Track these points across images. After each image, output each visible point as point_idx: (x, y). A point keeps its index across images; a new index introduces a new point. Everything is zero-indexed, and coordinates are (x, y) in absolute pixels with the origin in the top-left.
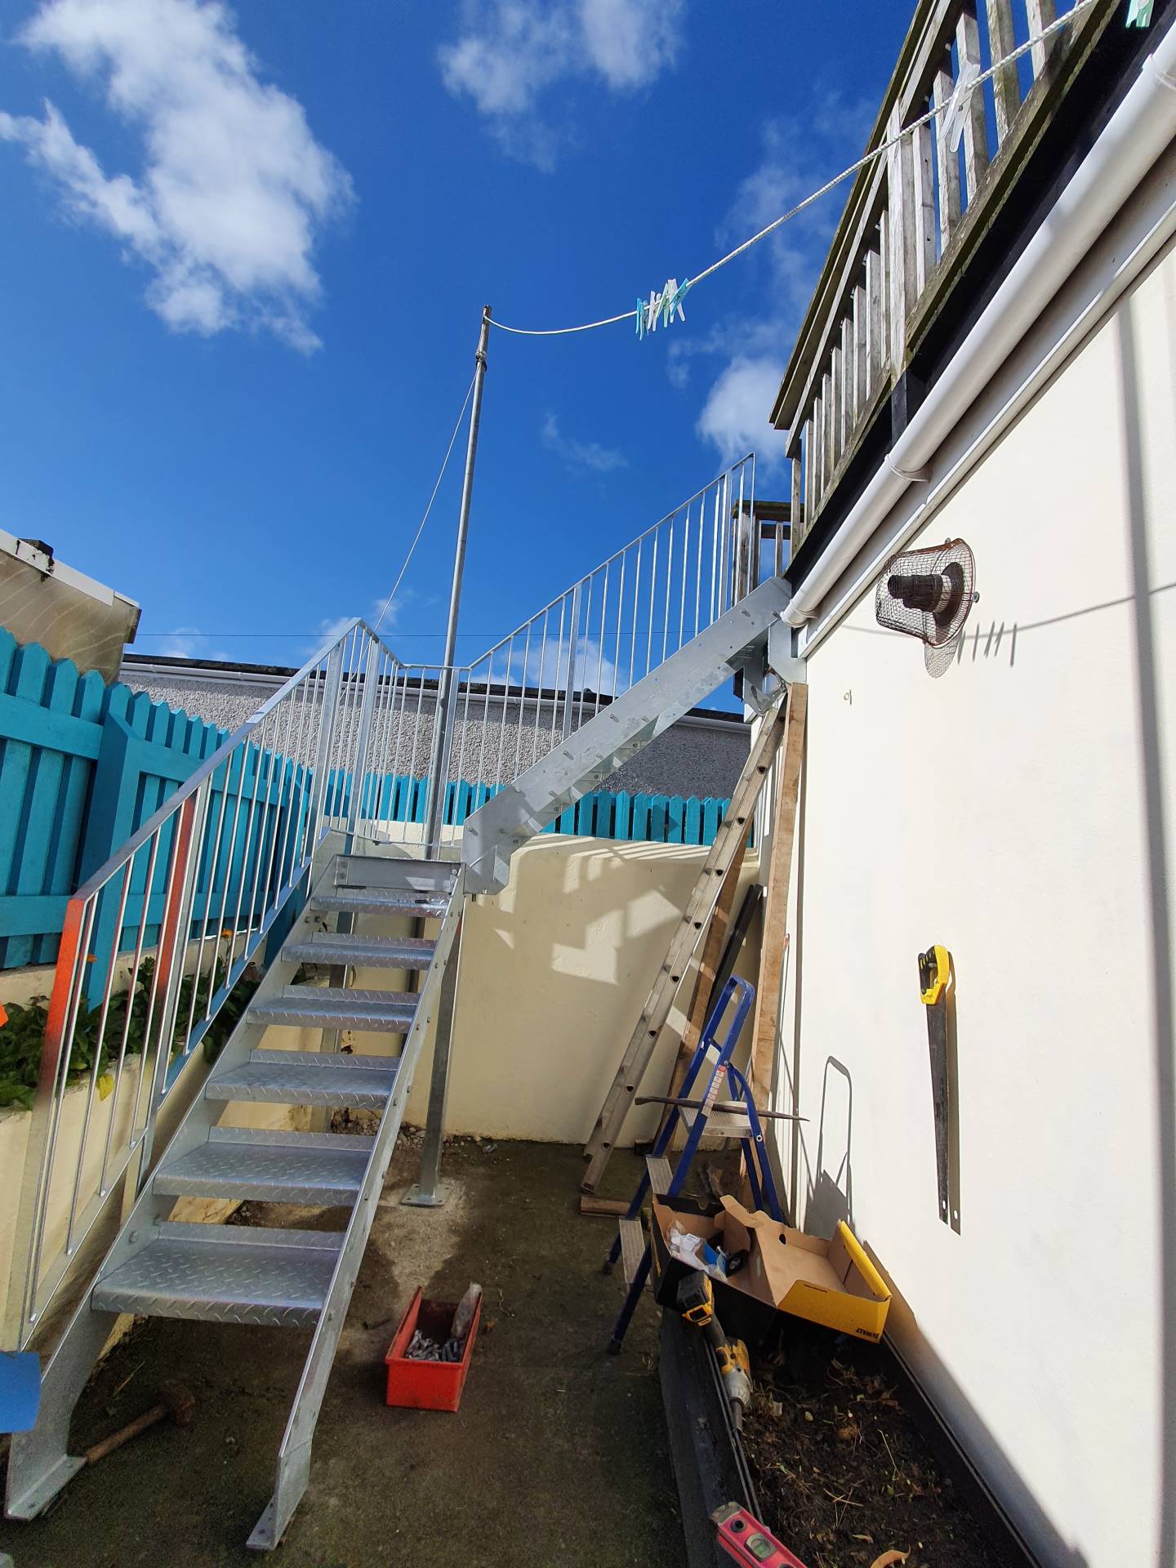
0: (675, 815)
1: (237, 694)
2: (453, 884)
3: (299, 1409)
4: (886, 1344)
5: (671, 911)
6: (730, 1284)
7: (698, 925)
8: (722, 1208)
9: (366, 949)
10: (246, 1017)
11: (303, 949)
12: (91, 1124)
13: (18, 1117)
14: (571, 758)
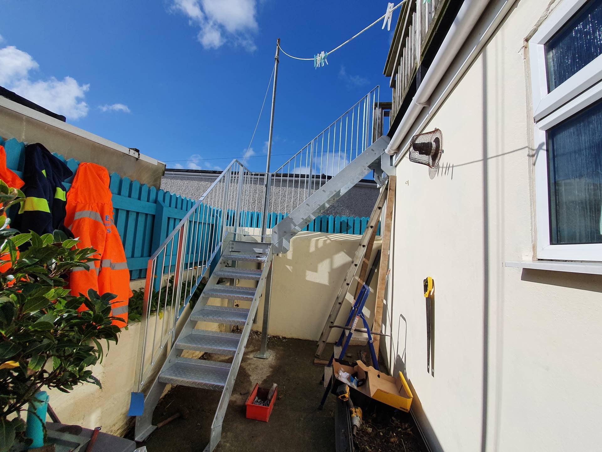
0: (351, 224)
1: (200, 181)
2: (268, 251)
3: (217, 414)
4: (410, 413)
5: (349, 259)
6: (358, 390)
7: (356, 265)
8: (357, 364)
9: (240, 273)
10: (202, 295)
11: (220, 273)
12: (157, 327)
13: (137, 324)
14: (309, 206)
